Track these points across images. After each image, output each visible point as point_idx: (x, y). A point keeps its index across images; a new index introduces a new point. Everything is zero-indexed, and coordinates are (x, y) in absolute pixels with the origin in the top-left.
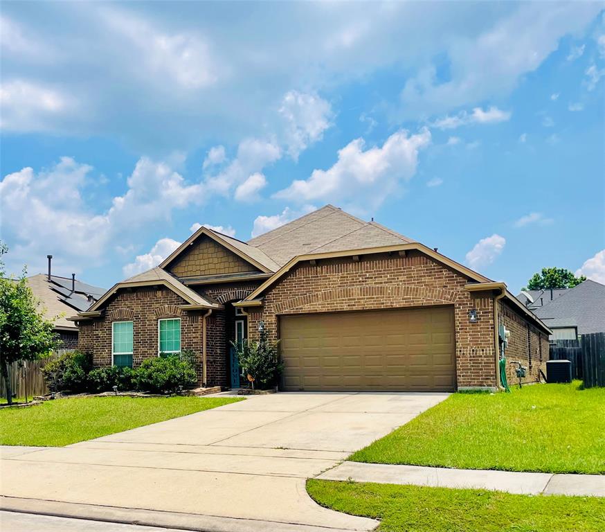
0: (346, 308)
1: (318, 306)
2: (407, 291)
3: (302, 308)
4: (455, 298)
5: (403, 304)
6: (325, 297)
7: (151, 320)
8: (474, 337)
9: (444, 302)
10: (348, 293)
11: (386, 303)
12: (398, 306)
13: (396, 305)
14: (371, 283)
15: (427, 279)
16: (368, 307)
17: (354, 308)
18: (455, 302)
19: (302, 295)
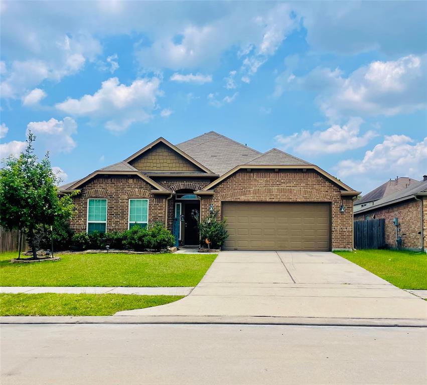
0: (268, 200)
1: (250, 198)
2: (305, 192)
3: (239, 198)
4: (332, 198)
5: (303, 200)
6: (255, 193)
7: (124, 199)
8: (342, 221)
9: (326, 200)
10: (270, 191)
11: (293, 198)
12: (300, 201)
13: (298, 200)
14: (284, 186)
15: (317, 187)
16: (282, 200)
17: (273, 200)
18: (332, 201)
19: (239, 190)
